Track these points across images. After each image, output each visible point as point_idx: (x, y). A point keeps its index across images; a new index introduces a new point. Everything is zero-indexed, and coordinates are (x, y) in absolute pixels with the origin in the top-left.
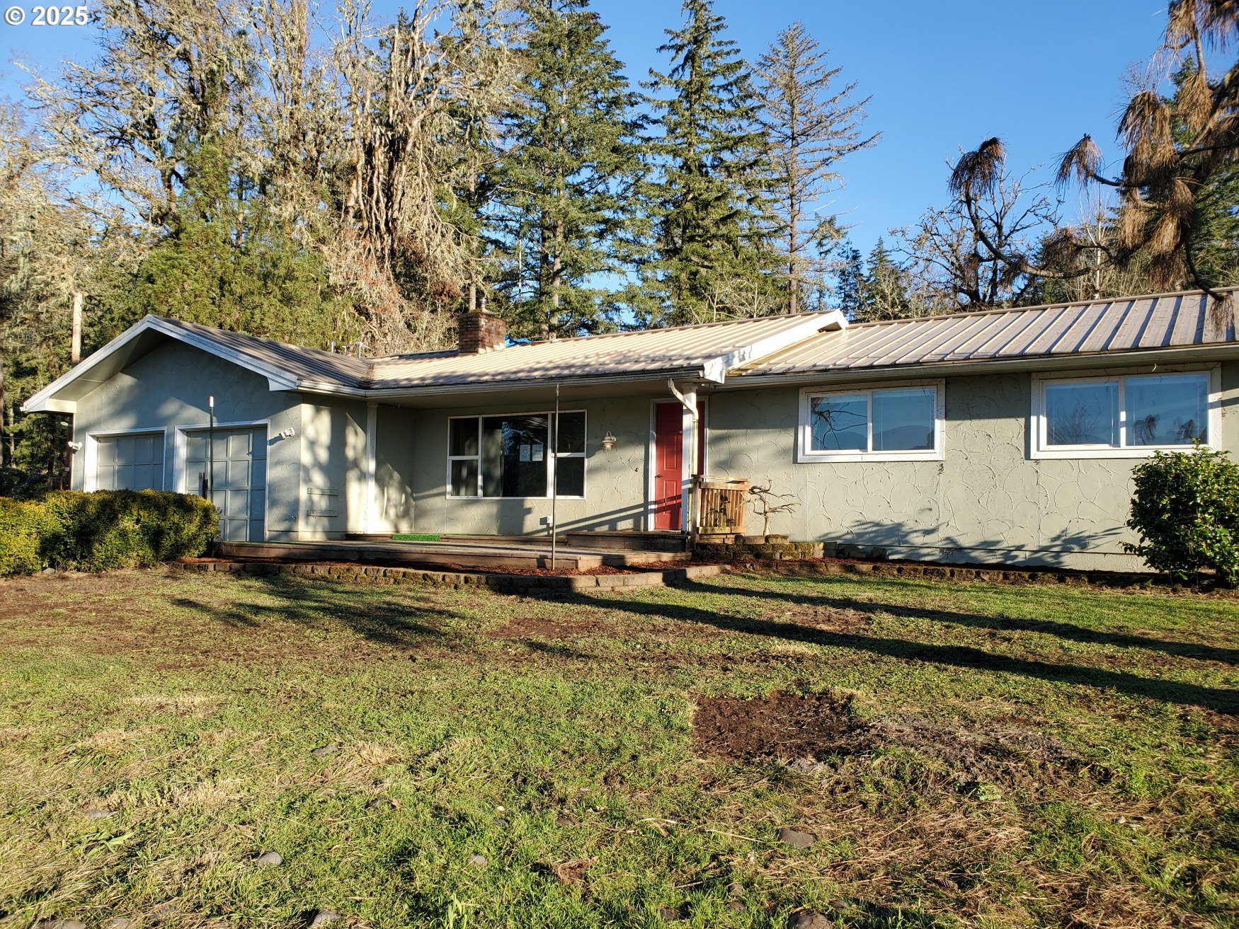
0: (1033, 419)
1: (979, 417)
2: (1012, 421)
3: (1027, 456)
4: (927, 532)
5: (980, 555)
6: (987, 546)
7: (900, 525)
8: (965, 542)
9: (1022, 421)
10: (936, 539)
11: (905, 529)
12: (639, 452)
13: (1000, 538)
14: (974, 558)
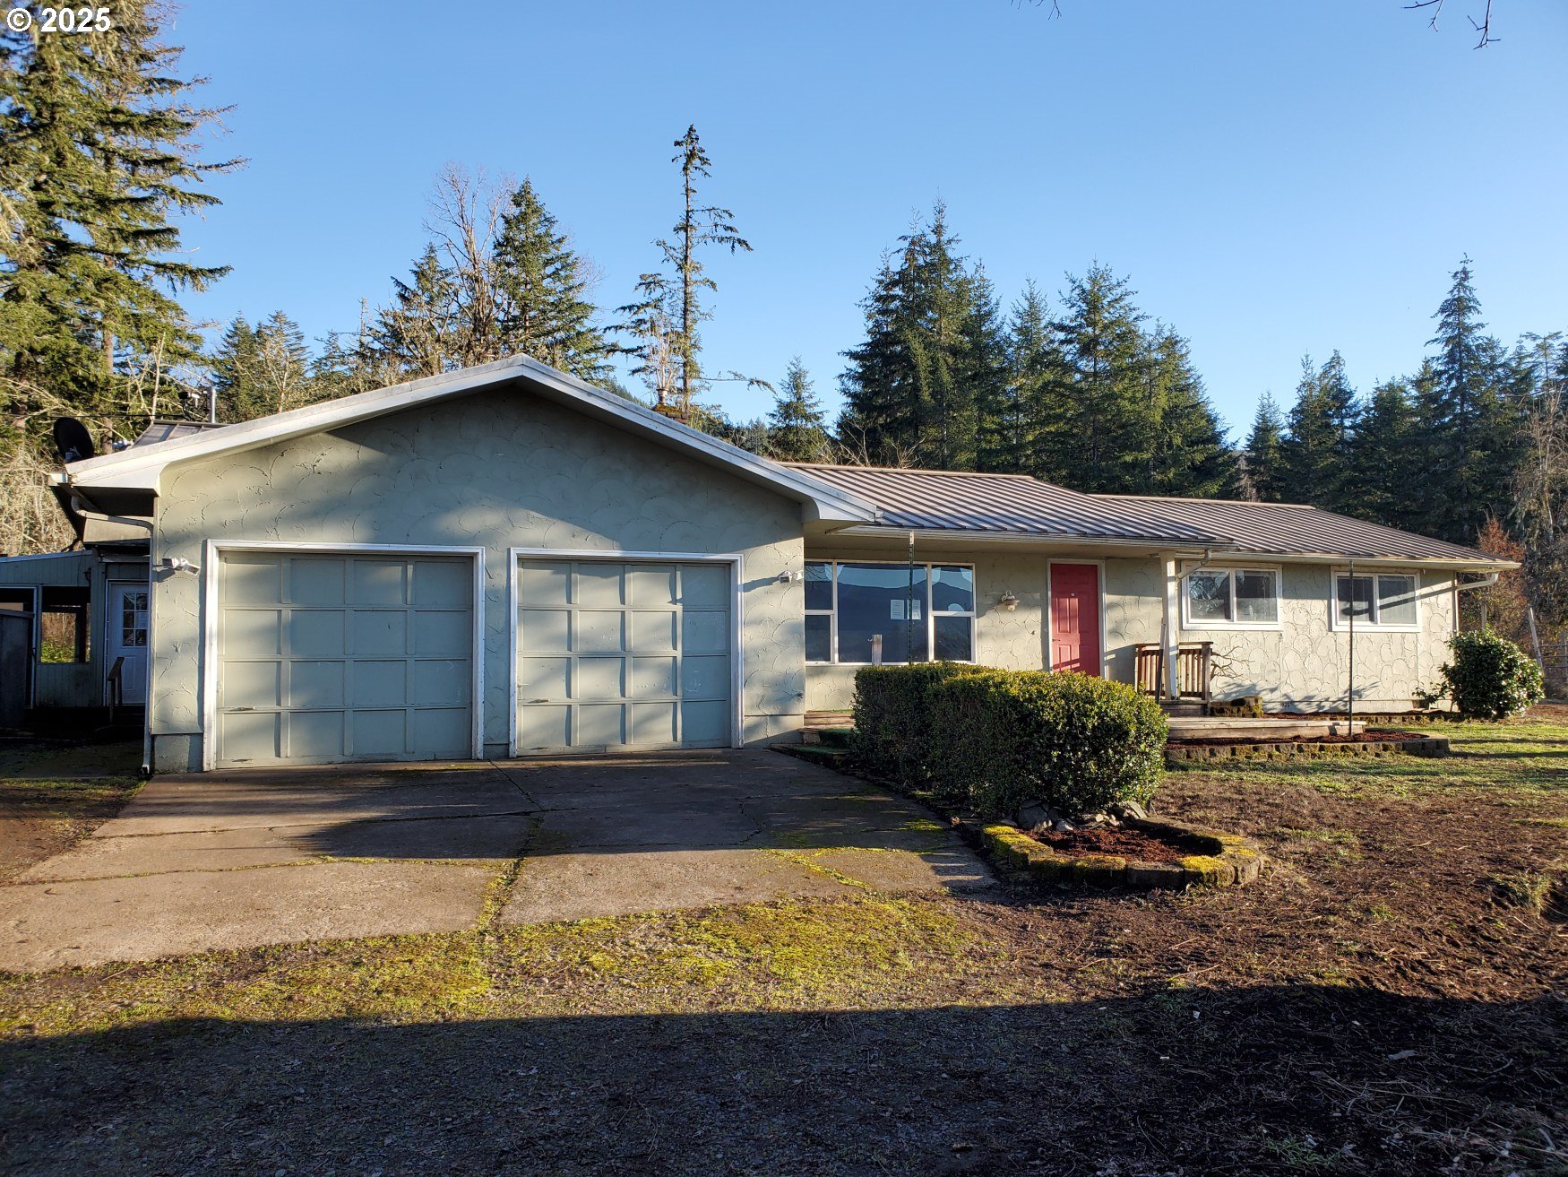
0: (1333, 601)
1: (1302, 598)
2: (1320, 601)
3: (1330, 629)
4: (1272, 690)
5: (1303, 707)
6: (1308, 699)
7: (1254, 685)
8: (1296, 696)
9: (1326, 602)
10: (1277, 696)
11: (1258, 688)
12: (1036, 616)
13: (1316, 692)
14: (1299, 710)
